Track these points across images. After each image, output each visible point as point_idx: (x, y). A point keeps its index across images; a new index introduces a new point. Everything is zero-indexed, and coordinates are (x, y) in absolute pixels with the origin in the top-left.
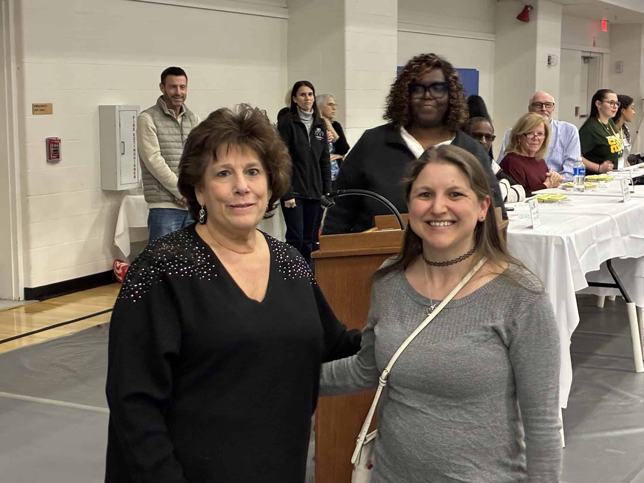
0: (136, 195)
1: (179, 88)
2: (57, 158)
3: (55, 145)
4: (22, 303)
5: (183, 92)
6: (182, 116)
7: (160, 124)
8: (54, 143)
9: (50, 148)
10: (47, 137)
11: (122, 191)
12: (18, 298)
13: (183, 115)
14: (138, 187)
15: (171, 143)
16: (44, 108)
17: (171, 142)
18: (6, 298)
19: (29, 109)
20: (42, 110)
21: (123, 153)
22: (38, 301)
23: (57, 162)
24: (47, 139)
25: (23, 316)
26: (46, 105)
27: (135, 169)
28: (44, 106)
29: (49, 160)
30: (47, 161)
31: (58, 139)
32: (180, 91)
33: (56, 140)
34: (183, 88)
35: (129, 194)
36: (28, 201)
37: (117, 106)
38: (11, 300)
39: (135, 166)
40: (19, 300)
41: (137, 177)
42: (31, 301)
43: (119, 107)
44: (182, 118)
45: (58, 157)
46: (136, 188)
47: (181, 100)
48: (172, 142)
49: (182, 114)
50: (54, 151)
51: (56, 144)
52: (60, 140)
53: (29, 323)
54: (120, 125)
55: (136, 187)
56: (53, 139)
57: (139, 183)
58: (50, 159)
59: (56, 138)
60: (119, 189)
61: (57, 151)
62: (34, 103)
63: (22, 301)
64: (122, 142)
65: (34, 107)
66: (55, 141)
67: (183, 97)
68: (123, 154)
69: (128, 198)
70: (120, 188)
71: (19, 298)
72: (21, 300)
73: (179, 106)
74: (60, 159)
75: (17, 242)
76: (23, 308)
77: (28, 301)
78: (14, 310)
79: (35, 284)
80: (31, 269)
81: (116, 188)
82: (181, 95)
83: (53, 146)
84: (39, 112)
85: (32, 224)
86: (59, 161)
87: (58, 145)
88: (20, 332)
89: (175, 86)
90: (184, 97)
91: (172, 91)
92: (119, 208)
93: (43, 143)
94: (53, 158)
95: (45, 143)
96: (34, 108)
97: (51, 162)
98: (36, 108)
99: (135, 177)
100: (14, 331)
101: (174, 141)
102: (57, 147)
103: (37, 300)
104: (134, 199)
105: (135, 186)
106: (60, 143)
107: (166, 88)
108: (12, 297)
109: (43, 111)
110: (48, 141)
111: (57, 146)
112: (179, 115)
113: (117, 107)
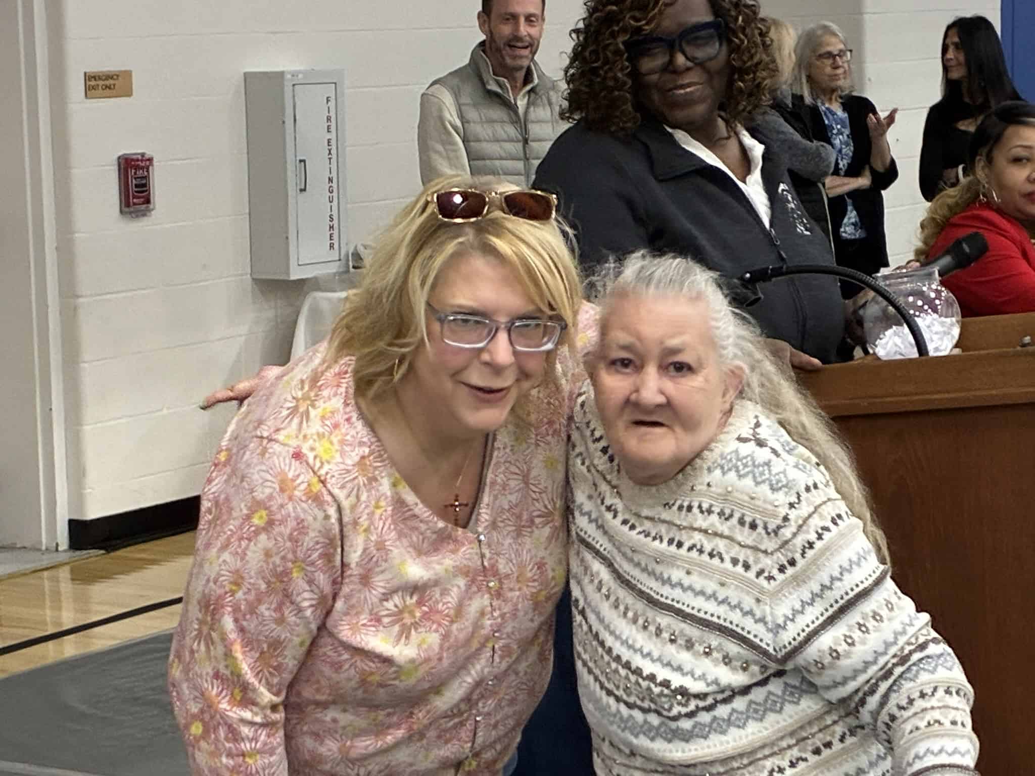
0: (335, 291)
1: (522, 20)
2: (143, 203)
3: (140, 173)
4: (64, 557)
5: (533, 31)
6: (529, 92)
7: (472, 114)
8: (137, 168)
9: (128, 178)
10: (120, 153)
11: (301, 282)
12: (54, 545)
13: (532, 90)
14: (341, 270)
15: (497, 163)
16: (111, 82)
17: (497, 159)
18: (26, 545)
19: (76, 86)
20: (108, 87)
21: (303, 187)
22: (102, 552)
23: (144, 214)
24: (119, 158)
25: (66, 586)
26: (118, 76)
27: (331, 227)
28: (112, 78)
29: (127, 210)
30: (121, 212)
31: (147, 157)
32: (524, 29)
33: (142, 161)
34: (532, 21)
35: (319, 289)
36: (75, 309)
37: (289, 73)
38: (39, 550)
39: (332, 219)
40: (57, 550)
41: (336, 246)
42: (85, 552)
43: (293, 76)
44: (529, 97)
45: (148, 201)
46: (335, 274)
47: (526, 52)
48: (501, 158)
49: (528, 88)
50: (136, 186)
51: (142, 168)
52: (150, 160)
53: (82, 602)
54: (295, 120)
55: (335, 271)
56: (135, 157)
57: (343, 262)
58: (128, 205)
59: (143, 155)
60: (293, 277)
61: (144, 185)
62: (88, 71)
63: (65, 551)
64: (301, 161)
65: (90, 80)
66: (140, 163)
67: (531, 45)
68: (303, 190)
69: (315, 298)
70: (295, 275)
71: (57, 545)
72: (60, 549)
73: (521, 68)
74: (151, 206)
75: (51, 409)
76: (67, 568)
77: (78, 553)
78: (46, 574)
79: (94, 511)
80: (84, 475)
81: (288, 273)
82: (528, 38)
83: (135, 173)
84: (100, 91)
85: (86, 365)
86: (150, 211)
87: (148, 171)
88: (60, 624)
89: (514, 17)
90: (533, 46)
91: (506, 30)
92: (295, 322)
93: (112, 168)
94: (135, 204)
95: (116, 168)
96: (88, 83)
97: (131, 213)
98: (93, 83)
99: (332, 246)
100: (44, 623)
101: (503, 155)
102: (145, 178)
103: (101, 548)
104: (329, 300)
105: (333, 268)
106: (151, 168)
107: (492, 24)
108: (41, 542)
109: (110, 88)
110: (123, 162)
111: (146, 173)
112: (521, 89)
113: (289, 76)
